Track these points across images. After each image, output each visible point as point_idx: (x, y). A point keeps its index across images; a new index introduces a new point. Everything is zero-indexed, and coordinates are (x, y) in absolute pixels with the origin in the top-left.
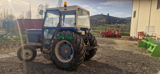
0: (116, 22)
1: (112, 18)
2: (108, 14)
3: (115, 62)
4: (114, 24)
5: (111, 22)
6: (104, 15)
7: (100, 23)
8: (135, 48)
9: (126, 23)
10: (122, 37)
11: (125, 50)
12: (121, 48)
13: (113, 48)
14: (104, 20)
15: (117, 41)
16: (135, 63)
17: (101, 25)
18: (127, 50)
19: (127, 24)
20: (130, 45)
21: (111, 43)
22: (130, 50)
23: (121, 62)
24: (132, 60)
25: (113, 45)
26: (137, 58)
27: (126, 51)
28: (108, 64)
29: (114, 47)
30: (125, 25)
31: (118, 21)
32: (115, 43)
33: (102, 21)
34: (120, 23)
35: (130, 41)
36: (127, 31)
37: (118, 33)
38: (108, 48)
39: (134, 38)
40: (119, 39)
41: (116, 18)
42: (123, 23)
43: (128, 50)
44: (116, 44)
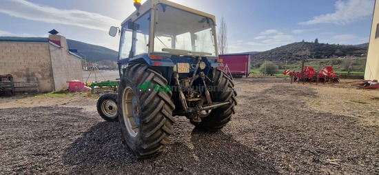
0: (333, 53)
1: (324, 46)
2: (317, 40)
3: (282, 149)
4: (328, 58)
5: (322, 54)
6: (307, 43)
7: (299, 58)
8: (370, 109)
9: (358, 53)
10: (341, 80)
11: (335, 113)
12: (325, 108)
13: (302, 107)
14: (308, 52)
15: (322, 89)
16: (353, 160)
17: (299, 60)
18: (342, 113)
19: (361, 56)
20: (357, 99)
21: (304, 94)
22: (350, 112)
23: (303, 151)
24: (345, 150)
25: (306, 98)
26: (370, 143)
27: (338, 117)
28: (254, 153)
29: (308, 104)
30: (356, 58)
31: (338, 51)
32: (314, 95)
33: (303, 53)
34: (343, 55)
35: (360, 91)
36: (359, 70)
37: (328, 74)
38: (291, 104)
39: (374, 83)
40: (332, 86)
41: (333, 46)
42: (351, 54)
43: (346, 114)
44: (315, 97)
